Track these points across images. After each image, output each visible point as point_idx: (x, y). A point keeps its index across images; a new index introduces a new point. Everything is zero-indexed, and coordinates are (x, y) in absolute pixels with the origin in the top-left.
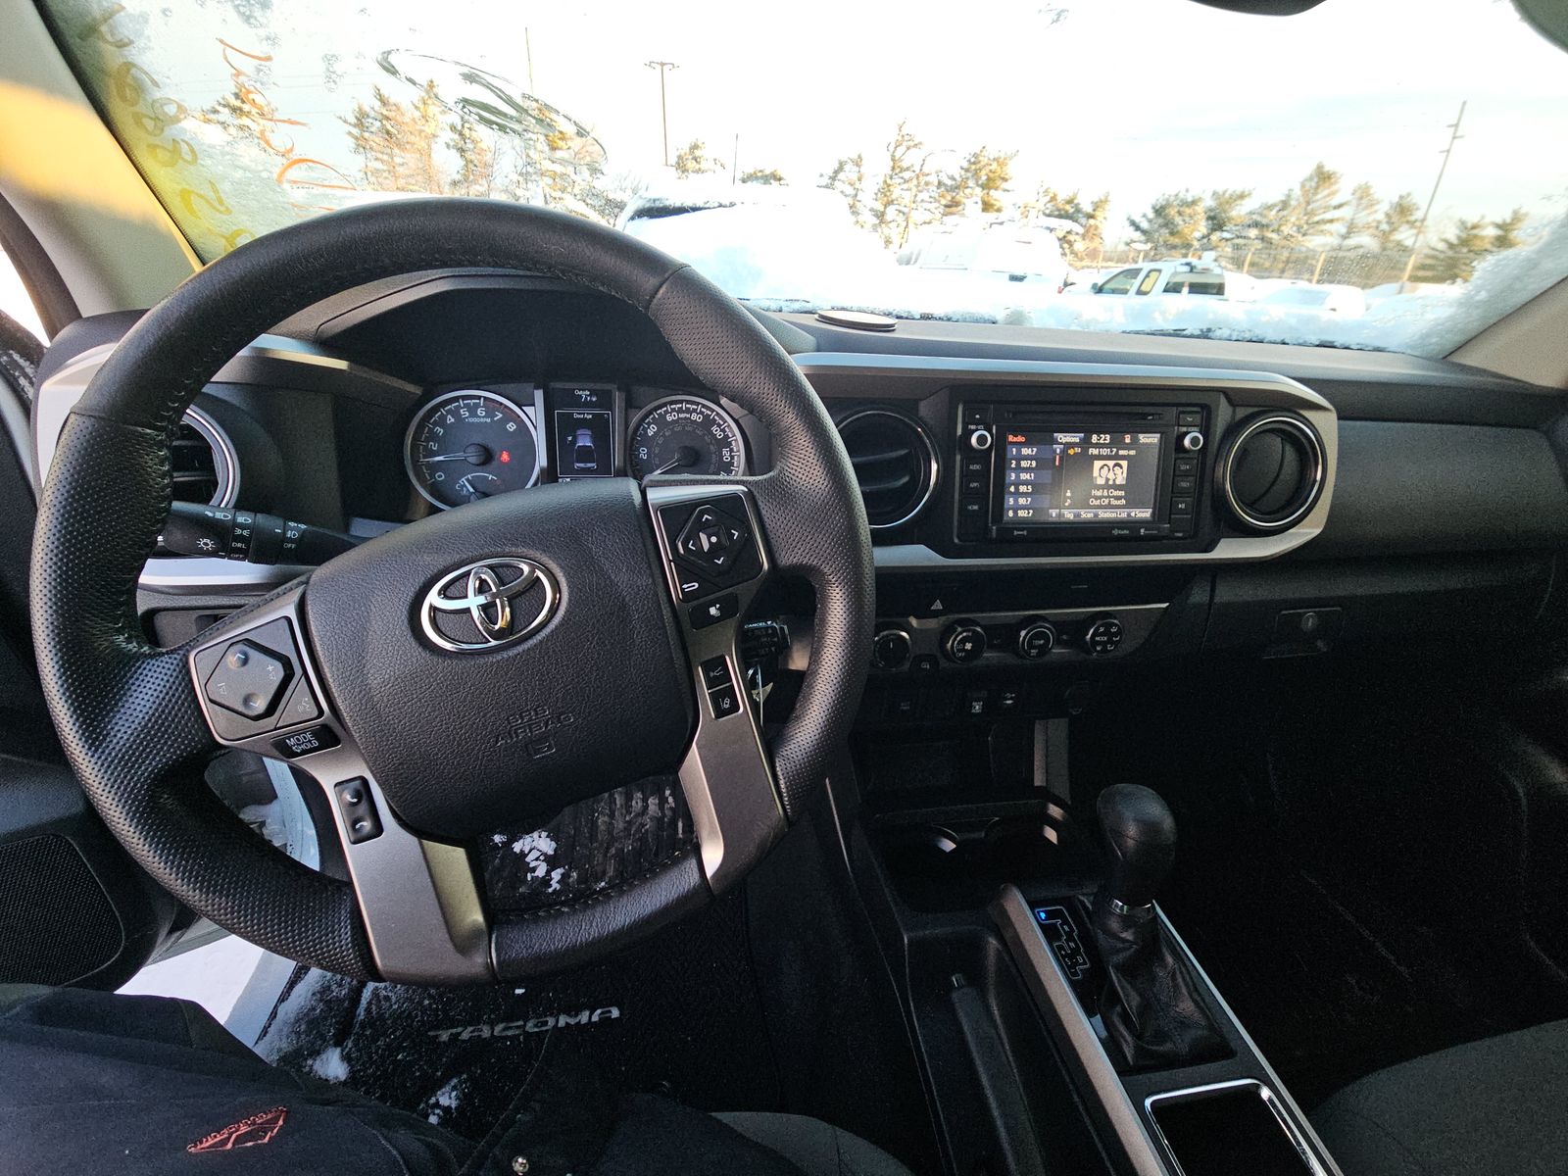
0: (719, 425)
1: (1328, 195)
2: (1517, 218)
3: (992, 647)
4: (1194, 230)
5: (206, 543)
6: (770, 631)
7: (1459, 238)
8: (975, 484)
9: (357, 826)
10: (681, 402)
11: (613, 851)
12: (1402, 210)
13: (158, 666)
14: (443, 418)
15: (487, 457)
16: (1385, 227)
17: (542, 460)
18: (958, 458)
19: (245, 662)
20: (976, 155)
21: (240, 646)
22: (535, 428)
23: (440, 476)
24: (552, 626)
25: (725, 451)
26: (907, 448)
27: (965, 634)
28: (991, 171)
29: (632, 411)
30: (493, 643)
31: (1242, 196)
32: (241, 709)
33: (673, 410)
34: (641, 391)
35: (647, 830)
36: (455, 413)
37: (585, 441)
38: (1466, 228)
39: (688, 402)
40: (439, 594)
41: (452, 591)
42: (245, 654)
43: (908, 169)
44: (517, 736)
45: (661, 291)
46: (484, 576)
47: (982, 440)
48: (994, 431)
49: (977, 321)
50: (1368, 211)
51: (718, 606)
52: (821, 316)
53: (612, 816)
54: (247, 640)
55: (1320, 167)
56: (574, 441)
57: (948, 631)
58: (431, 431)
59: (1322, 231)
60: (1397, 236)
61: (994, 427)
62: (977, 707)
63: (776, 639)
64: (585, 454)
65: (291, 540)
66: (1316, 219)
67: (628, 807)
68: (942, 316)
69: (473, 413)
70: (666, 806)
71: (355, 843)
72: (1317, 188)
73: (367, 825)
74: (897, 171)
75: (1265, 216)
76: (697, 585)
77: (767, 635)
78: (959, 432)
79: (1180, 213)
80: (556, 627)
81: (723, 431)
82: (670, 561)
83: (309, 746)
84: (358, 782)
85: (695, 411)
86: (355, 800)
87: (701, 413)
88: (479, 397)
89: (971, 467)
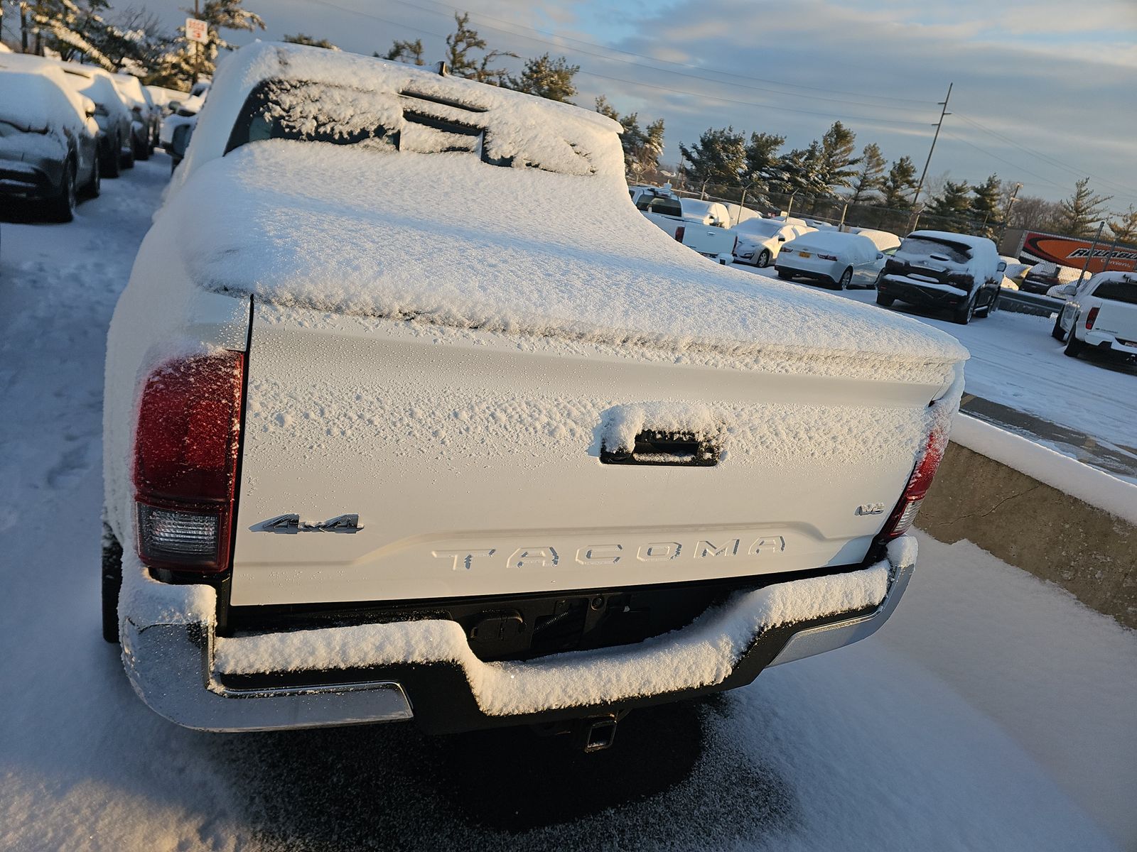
1: (845, 151)
2: (992, 184)
4: (736, 166)
7: (947, 198)
12: (903, 171)
16: (890, 183)
20: (536, 64)
28: (552, 82)
31: (776, 142)
38: (953, 190)
43: (469, 65)
50: (877, 169)
55: (838, 126)
59: (841, 182)
60: (899, 193)
66: (837, 170)
72: (836, 144)
74: (458, 65)
75: (795, 163)
79: (725, 150)
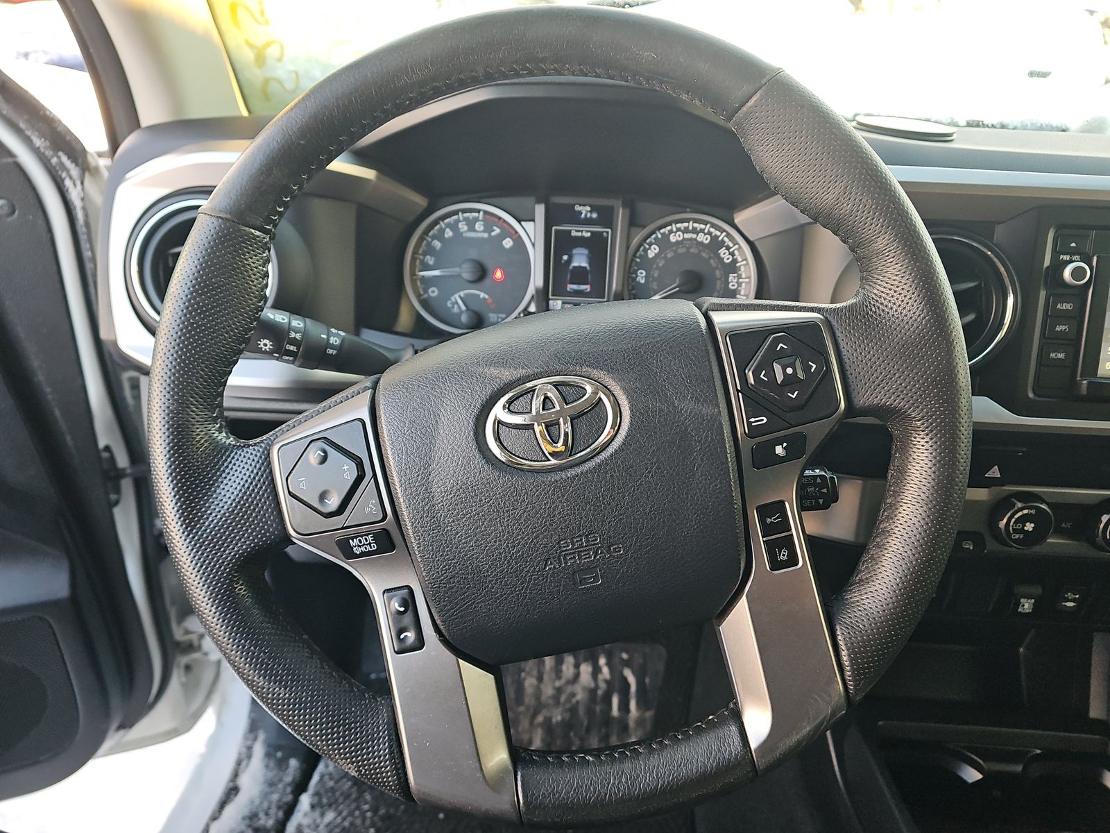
0: (728, 248)
3: (1060, 532)
5: (266, 344)
6: (819, 481)
8: (1063, 328)
9: (402, 636)
10: (688, 221)
11: (540, 719)
13: (245, 457)
14: (442, 231)
15: (481, 274)
17: (537, 279)
18: (1043, 294)
19: (324, 460)
21: (321, 444)
22: (533, 245)
23: (433, 292)
24: (610, 450)
25: (731, 277)
26: (976, 281)
27: (1026, 511)
29: (633, 230)
30: (553, 461)
32: (316, 505)
33: (679, 230)
34: (645, 208)
35: (578, 702)
36: (454, 227)
37: (580, 260)
39: (696, 221)
40: (504, 407)
41: (516, 406)
42: (325, 452)
44: (566, 563)
45: (754, 99)
46: (549, 394)
47: (1078, 273)
48: (1094, 264)
49: (1041, 128)
51: (785, 445)
52: (859, 123)
53: (540, 679)
54: (324, 438)
56: (569, 261)
57: (1001, 506)
58: (429, 244)
61: (1095, 258)
62: (1026, 606)
63: (825, 490)
64: (579, 275)
65: (332, 347)
67: (558, 672)
68: (995, 123)
69: (472, 228)
70: (600, 677)
71: (397, 653)
73: (410, 635)
76: (765, 420)
77: (815, 485)
78: (1047, 262)
80: (616, 451)
81: (732, 254)
82: (738, 391)
83: (369, 548)
84: (406, 591)
85: (702, 231)
86: (402, 609)
87: (710, 233)
88: (478, 211)
89: (1059, 306)
